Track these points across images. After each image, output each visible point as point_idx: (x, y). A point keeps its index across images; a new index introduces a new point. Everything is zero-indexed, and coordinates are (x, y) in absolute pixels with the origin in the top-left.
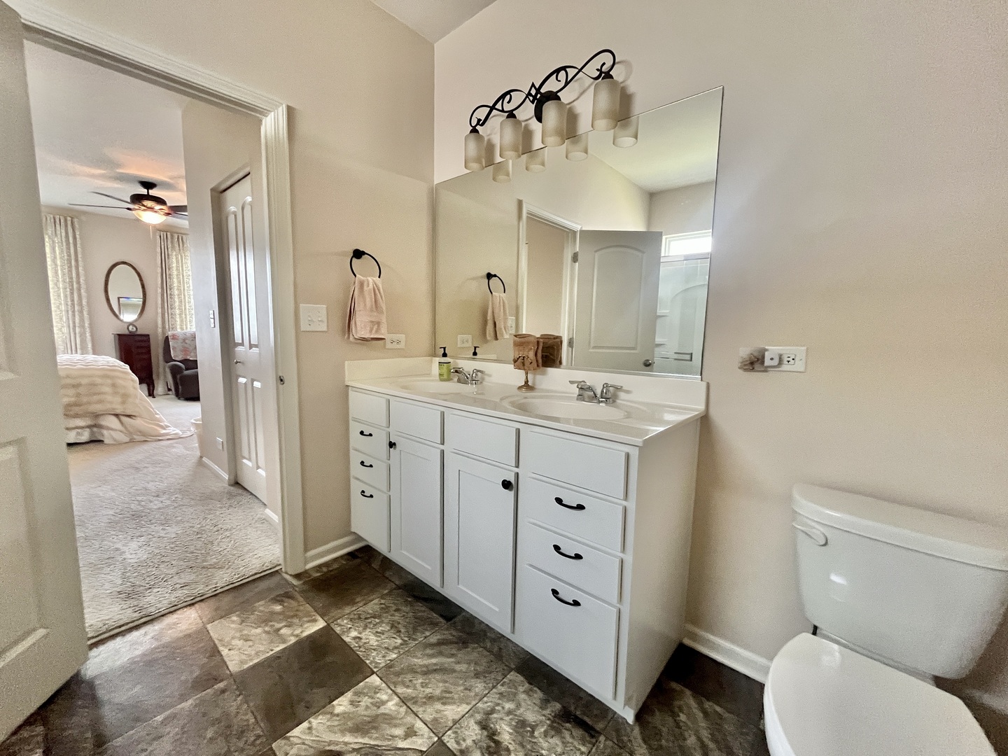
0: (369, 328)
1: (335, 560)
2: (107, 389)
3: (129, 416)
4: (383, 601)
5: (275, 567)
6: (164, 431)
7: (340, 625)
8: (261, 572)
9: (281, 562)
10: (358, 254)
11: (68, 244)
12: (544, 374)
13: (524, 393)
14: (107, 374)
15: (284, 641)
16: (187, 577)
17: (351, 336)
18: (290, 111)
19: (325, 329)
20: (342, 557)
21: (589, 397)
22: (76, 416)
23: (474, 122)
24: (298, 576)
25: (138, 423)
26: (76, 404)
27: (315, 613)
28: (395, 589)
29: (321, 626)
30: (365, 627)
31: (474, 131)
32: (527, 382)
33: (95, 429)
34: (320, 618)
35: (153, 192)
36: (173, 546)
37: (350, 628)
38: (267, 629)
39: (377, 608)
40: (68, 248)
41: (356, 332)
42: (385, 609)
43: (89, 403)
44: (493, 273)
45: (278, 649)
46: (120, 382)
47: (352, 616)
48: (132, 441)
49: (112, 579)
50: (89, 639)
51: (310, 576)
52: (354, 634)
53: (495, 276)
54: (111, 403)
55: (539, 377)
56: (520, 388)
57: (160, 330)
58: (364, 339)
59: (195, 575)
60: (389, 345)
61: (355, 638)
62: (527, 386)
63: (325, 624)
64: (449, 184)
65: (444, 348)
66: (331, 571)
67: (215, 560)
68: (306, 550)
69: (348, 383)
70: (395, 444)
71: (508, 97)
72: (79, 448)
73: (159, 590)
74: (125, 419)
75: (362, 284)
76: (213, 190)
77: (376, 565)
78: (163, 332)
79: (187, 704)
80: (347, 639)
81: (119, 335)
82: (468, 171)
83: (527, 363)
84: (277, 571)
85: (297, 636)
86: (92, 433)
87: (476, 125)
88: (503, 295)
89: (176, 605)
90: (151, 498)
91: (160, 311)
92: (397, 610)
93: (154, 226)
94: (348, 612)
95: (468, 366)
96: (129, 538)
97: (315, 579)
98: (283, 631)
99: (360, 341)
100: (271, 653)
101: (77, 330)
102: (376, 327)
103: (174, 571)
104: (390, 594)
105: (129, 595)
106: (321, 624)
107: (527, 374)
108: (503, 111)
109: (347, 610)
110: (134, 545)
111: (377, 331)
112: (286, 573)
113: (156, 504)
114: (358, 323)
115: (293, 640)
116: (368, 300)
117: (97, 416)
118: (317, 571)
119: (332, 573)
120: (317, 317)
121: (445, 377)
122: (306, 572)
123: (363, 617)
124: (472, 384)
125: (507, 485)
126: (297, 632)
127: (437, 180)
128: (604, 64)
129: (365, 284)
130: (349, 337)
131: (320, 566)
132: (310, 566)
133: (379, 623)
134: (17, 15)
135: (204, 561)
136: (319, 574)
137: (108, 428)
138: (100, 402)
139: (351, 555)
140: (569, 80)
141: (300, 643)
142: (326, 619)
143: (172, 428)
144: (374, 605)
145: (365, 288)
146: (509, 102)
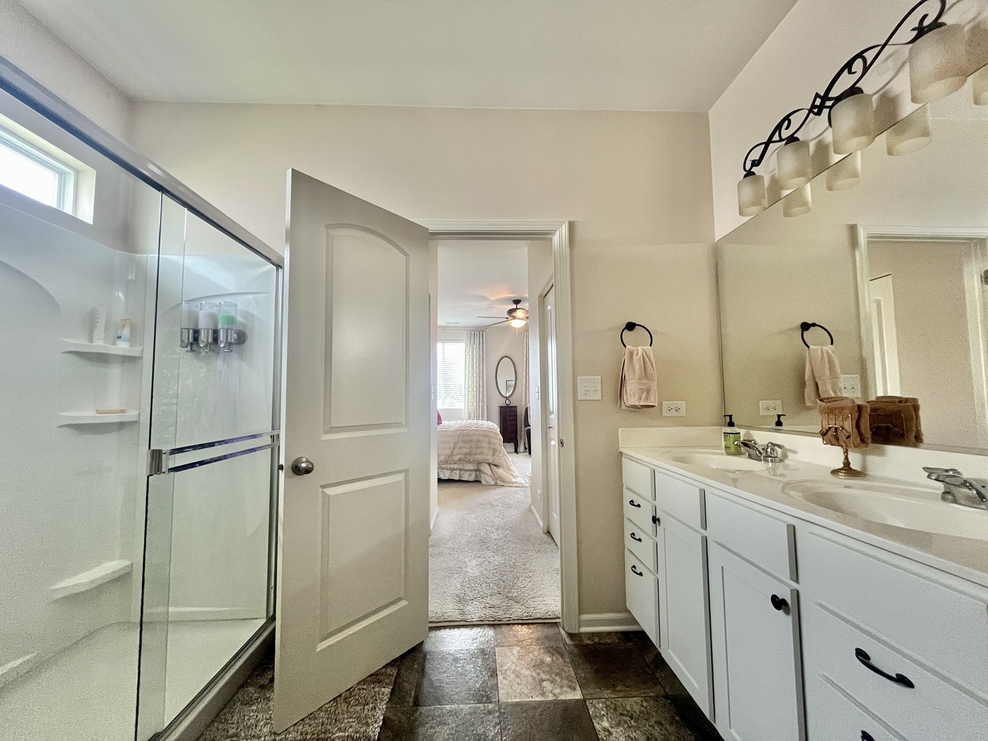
0: (637, 396)
1: (609, 633)
2: (485, 445)
3: (496, 466)
4: (645, 704)
5: (555, 619)
6: (514, 480)
7: (594, 706)
8: (544, 619)
9: (560, 616)
10: (630, 326)
11: (480, 349)
12: (882, 454)
13: (842, 479)
14: (487, 434)
15: (543, 694)
16: (495, 601)
17: (623, 403)
18: (571, 226)
19: (598, 397)
20: (616, 633)
21: (969, 498)
22: (469, 462)
23: (748, 166)
24: (571, 636)
25: (500, 471)
26: (470, 454)
27: (576, 681)
28: (663, 696)
29: (577, 698)
30: (618, 724)
31: (749, 173)
32: (847, 463)
33: (478, 473)
34: (578, 688)
35: (519, 306)
36: (494, 571)
37: (604, 715)
38: (534, 674)
39: (637, 708)
40: (480, 351)
41: (627, 401)
42: (646, 716)
43: (476, 454)
44: (810, 322)
45: (538, 699)
46: (493, 440)
47: (608, 703)
48: (496, 484)
49: (455, 585)
50: (430, 622)
51: (581, 640)
52: (606, 724)
53: (814, 325)
54: (487, 455)
55: (871, 459)
56: (835, 472)
57: (523, 403)
58: (634, 407)
59: (500, 601)
60: (665, 413)
61: (605, 729)
62: (847, 469)
63: (582, 698)
64: (735, 236)
65: (731, 417)
66: (602, 644)
67: (516, 594)
68: (580, 613)
69: (621, 450)
70: (659, 520)
71: (786, 123)
72: (468, 484)
73: (477, 603)
74: (493, 467)
75: (631, 354)
76: (540, 296)
77: (649, 658)
78: (525, 405)
79: (465, 708)
80: (598, 727)
81: (500, 407)
82: (748, 218)
83: (842, 436)
84: (556, 623)
85: (555, 695)
86: (476, 476)
87: (751, 168)
88: (829, 348)
89: (482, 621)
90: (493, 530)
91: (524, 388)
92: (659, 723)
93: (518, 329)
94: (606, 696)
95: (762, 438)
96: (474, 556)
97: (586, 646)
98: (545, 684)
99: (632, 409)
100: (531, 699)
101: (480, 404)
102: (644, 395)
103: (489, 592)
104: (656, 699)
105: (461, 600)
106: (577, 695)
107: (846, 452)
108: (781, 140)
109: (607, 693)
110: (474, 562)
111: (647, 399)
112: (563, 628)
113: (494, 536)
114: (628, 391)
115: (550, 698)
116: (637, 367)
117: (479, 463)
118: (589, 639)
119: (600, 646)
120: (593, 388)
121: (732, 450)
122: (579, 634)
123: (619, 711)
124: (766, 461)
125: (778, 603)
126: (557, 691)
127: (718, 236)
128: (925, 16)
129: (635, 353)
130: (621, 406)
131: (594, 634)
132: (584, 630)
133: (634, 727)
134: (427, 229)
135: (509, 592)
136: (589, 642)
137: (485, 473)
138: (481, 453)
139: (625, 635)
140: (868, 64)
141: (556, 703)
142: (584, 692)
143: (520, 478)
144: (633, 703)
145: (635, 357)
146: (787, 128)
